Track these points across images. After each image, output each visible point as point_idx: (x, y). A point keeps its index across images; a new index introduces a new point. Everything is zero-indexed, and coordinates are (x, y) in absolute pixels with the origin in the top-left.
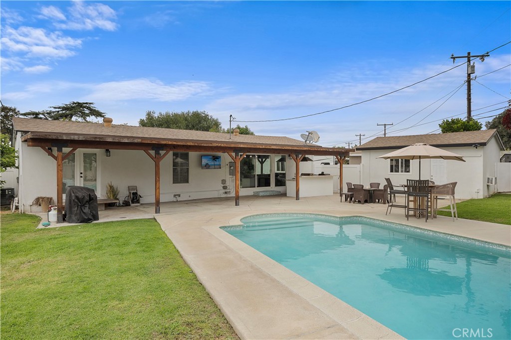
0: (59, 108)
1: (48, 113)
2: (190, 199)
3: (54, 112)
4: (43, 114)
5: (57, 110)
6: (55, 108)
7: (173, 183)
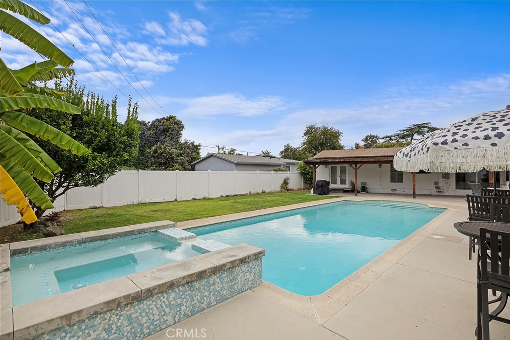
0: (404, 131)
1: (397, 135)
2: (404, 193)
3: (400, 134)
4: (394, 136)
5: (403, 132)
6: (401, 131)
7: (391, 182)
